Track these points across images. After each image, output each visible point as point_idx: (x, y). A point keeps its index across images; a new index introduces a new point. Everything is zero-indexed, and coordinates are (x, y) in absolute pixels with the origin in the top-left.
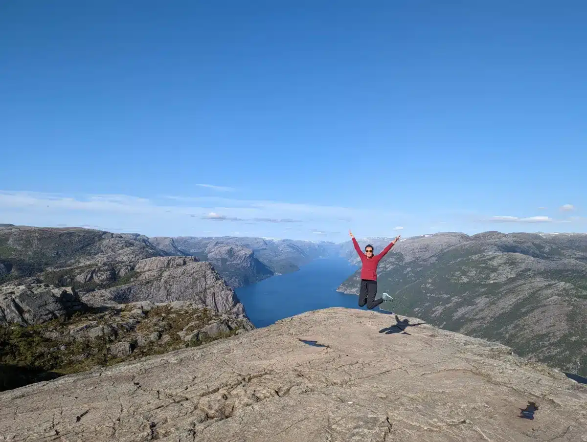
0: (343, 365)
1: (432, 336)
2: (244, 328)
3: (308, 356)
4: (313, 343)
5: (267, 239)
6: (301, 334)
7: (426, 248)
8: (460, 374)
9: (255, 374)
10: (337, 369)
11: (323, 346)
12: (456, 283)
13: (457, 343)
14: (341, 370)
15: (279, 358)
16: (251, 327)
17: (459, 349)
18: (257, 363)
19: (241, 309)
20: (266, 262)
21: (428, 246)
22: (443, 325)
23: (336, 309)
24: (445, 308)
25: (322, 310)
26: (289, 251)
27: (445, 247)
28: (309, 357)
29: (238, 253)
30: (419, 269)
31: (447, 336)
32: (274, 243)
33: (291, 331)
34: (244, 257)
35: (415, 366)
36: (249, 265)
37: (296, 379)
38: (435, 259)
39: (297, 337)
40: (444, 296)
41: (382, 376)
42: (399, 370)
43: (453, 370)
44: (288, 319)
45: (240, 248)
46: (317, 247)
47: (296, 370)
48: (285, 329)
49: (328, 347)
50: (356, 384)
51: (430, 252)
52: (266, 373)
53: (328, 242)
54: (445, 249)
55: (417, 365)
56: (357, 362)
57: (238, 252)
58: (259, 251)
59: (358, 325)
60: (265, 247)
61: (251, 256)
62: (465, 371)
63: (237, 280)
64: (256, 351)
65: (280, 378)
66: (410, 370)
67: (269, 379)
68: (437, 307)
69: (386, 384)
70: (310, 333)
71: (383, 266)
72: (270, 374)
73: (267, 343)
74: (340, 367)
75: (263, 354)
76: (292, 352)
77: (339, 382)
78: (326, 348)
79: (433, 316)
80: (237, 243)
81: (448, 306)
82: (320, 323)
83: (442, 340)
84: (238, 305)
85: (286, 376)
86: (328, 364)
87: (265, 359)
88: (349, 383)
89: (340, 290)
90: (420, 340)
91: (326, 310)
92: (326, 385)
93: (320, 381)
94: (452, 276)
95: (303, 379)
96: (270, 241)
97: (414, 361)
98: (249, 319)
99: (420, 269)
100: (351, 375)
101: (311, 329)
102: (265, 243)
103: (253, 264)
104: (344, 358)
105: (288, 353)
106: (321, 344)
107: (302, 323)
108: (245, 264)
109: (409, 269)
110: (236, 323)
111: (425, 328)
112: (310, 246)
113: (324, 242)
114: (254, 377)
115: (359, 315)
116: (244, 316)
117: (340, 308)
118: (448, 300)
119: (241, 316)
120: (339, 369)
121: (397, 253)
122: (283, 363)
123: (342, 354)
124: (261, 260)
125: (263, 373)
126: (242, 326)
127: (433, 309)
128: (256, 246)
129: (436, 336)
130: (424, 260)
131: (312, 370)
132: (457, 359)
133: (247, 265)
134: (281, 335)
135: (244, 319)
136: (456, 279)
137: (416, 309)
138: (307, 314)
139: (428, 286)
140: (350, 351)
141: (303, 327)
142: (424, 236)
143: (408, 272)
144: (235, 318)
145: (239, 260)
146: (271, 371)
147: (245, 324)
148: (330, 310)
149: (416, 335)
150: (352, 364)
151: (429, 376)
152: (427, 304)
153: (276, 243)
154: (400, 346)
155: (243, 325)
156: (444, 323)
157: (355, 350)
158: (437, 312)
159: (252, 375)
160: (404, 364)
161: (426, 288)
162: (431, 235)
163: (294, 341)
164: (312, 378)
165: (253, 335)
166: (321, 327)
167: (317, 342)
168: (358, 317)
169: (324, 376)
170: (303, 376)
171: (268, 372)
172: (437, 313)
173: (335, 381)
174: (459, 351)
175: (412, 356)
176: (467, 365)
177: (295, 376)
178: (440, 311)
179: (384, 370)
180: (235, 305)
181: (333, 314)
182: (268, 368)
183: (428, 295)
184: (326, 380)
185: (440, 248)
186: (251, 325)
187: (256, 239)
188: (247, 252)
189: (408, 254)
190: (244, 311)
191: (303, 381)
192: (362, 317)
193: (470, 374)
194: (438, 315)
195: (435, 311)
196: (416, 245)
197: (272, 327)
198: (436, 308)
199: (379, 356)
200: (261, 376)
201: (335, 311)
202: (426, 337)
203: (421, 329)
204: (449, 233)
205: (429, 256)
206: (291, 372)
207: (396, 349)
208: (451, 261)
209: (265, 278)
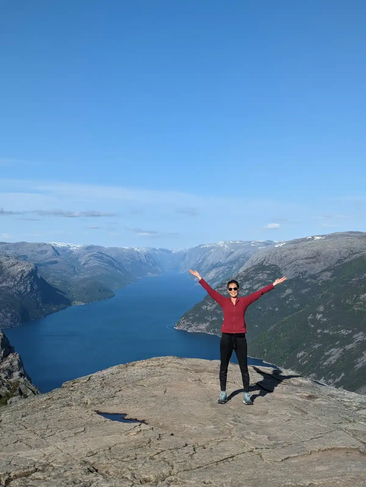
0: (162, 451)
1: (310, 397)
2: (21, 393)
3: (108, 438)
4: (121, 417)
5: (60, 245)
6: (101, 403)
7: (315, 257)
8: (342, 455)
9: (17, 473)
10: (152, 458)
11: (136, 420)
12: (361, 311)
13: (347, 407)
14: (158, 459)
15: (60, 444)
16: (33, 392)
17: (347, 417)
18: (23, 454)
19: (16, 363)
20: (57, 284)
21: (318, 254)
22: (341, 377)
23: (163, 360)
24: (344, 351)
25: (139, 363)
26: (97, 264)
27: (346, 256)
28: (109, 440)
29: (9, 269)
30: (304, 291)
31: (332, 396)
32: (71, 252)
33: (85, 399)
34: (20, 276)
35: (274, 446)
36: (29, 290)
37: (85, 476)
38: (329, 274)
39: (94, 408)
40: (343, 332)
41: (221, 464)
42: (249, 455)
43: (332, 449)
44: (83, 379)
45: (12, 261)
46: (143, 258)
47: (86, 463)
48: (76, 395)
49: (143, 422)
50: (179, 479)
51: (322, 263)
52: (36, 470)
53: (160, 249)
54: (345, 258)
55: (278, 444)
56: (186, 445)
57: (9, 267)
58: (45, 264)
59: (194, 385)
60: (55, 259)
61: (33, 273)
62: (348, 451)
63: (9, 315)
64: (23, 434)
65: (59, 476)
66: (265, 454)
67: (40, 479)
68: (332, 350)
69: (225, 477)
70: (116, 401)
71: (248, 286)
72: (43, 471)
73: (44, 420)
74: (158, 453)
75: (34, 438)
76: (83, 433)
77: (152, 477)
78: (139, 423)
79: (325, 363)
80: (8, 252)
81: (348, 347)
82: (135, 384)
83: (324, 403)
84: (11, 356)
85: (68, 473)
86: (139, 449)
87: (37, 446)
88: (169, 479)
89: (181, 327)
90: (290, 404)
91: (144, 363)
92: (131, 484)
93: (123, 478)
94: (355, 301)
95: (96, 476)
96: (64, 249)
97: (276, 438)
98: (29, 379)
99: (306, 290)
100: (172, 466)
101: (118, 394)
102: (56, 251)
103: (35, 287)
104: (166, 439)
105: (76, 434)
106: (133, 417)
107: (104, 383)
108: (22, 287)
109: (289, 291)
110: (8, 386)
111: (300, 385)
112: (132, 255)
113: (154, 249)
114: (16, 477)
115: (198, 368)
116: (21, 375)
117: (170, 358)
118: (349, 339)
119: (16, 374)
120: (155, 457)
121: (271, 265)
122: (67, 451)
123: (164, 432)
124: (49, 280)
125: (32, 469)
126: (18, 392)
127: (326, 354)
128: (40, 258)
129: (317, 398)
130: (314, 277)
131: (113, 461)
132: (341, 432)
133: (26, 289)
134: (68, 405)
135: (22, 380)
136: (361, 306)
137: (300, 355)
138: (114, 369)
139: (319, 316)
140: (176, 427)
141: (107, 391)
142: (313, 238)
143: (288, 296)
144: (6, 378)
145: (11, 281)
146: (45, 466)
147: (22, 387)
148: (153, 362)
149: (284, 396)
150: (177, 449)
151: (294, 461)
152: (316, 346)
153: (75, 252)
154: (256, 415)
155: (20, 390)
156: (343, 375)
157: (186, 426)
158: (332, 358)
159: (12, 475)
160: (259, 444)
161: (314, 321)
162: (322, 236)
163: (88, 415)
164: (111, 473)
165: (23, 407)
166: (136, 390)
167: (126, 415)
168: (197, 371)
169: (130, 470)
170: (97, 471)
171: (40, 468)
172: (332, 360)
173: (146, 477)
174: (346, 419)
175: (272, 430)
176: (354, 441)
177: (83, 472)
178: (337, 356)
179: (227, 454)
180: (5, 356)
181: (158, 369)
182: (41, 461)
183: (319, 331)
184: (133, 475)
185: (338, 257)
186: (33, 388)
187: (39, 245)
188: (25, 267)
189: (287, 267)
190: (20, 365)
191: (95, 479)
192: (204, 371)
193: (356, 454)
194: (333, 363)
195: (329, 356)
196: (302, 253)
197: (57, 393)
198: (330, 351)
199: (222, 433)
200: (27, 475)
201: (161, 363)
202: (300, 399)
203: (294, 387)
204: (351, 232)
205: (320, 270)
206: (77, 466)
207: (250, 421)
208: (354, 277)
209: (57, 311)
